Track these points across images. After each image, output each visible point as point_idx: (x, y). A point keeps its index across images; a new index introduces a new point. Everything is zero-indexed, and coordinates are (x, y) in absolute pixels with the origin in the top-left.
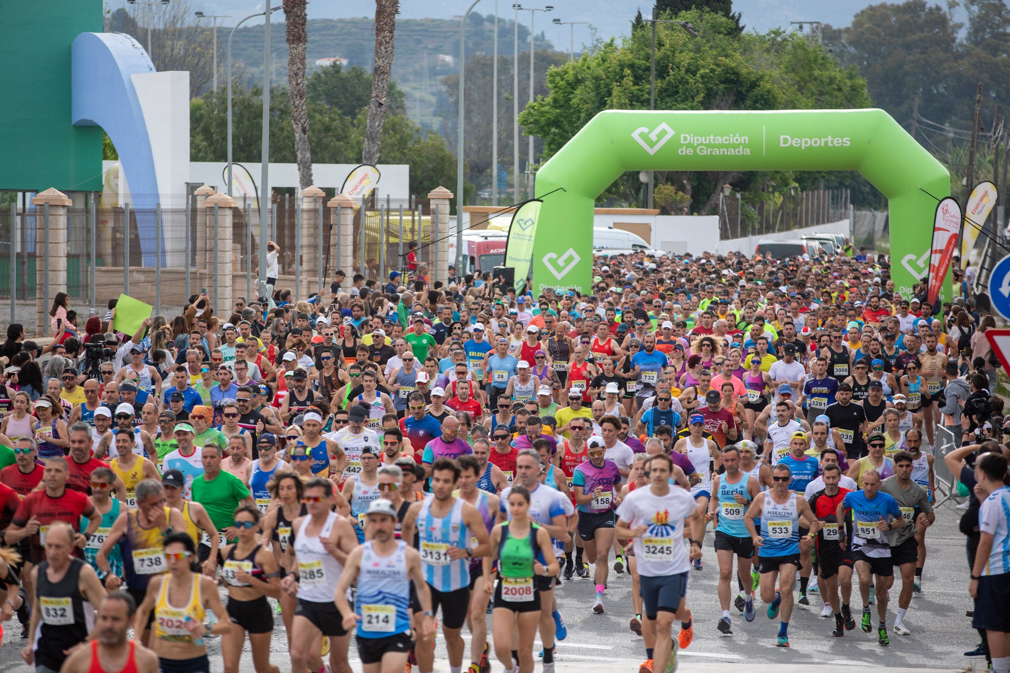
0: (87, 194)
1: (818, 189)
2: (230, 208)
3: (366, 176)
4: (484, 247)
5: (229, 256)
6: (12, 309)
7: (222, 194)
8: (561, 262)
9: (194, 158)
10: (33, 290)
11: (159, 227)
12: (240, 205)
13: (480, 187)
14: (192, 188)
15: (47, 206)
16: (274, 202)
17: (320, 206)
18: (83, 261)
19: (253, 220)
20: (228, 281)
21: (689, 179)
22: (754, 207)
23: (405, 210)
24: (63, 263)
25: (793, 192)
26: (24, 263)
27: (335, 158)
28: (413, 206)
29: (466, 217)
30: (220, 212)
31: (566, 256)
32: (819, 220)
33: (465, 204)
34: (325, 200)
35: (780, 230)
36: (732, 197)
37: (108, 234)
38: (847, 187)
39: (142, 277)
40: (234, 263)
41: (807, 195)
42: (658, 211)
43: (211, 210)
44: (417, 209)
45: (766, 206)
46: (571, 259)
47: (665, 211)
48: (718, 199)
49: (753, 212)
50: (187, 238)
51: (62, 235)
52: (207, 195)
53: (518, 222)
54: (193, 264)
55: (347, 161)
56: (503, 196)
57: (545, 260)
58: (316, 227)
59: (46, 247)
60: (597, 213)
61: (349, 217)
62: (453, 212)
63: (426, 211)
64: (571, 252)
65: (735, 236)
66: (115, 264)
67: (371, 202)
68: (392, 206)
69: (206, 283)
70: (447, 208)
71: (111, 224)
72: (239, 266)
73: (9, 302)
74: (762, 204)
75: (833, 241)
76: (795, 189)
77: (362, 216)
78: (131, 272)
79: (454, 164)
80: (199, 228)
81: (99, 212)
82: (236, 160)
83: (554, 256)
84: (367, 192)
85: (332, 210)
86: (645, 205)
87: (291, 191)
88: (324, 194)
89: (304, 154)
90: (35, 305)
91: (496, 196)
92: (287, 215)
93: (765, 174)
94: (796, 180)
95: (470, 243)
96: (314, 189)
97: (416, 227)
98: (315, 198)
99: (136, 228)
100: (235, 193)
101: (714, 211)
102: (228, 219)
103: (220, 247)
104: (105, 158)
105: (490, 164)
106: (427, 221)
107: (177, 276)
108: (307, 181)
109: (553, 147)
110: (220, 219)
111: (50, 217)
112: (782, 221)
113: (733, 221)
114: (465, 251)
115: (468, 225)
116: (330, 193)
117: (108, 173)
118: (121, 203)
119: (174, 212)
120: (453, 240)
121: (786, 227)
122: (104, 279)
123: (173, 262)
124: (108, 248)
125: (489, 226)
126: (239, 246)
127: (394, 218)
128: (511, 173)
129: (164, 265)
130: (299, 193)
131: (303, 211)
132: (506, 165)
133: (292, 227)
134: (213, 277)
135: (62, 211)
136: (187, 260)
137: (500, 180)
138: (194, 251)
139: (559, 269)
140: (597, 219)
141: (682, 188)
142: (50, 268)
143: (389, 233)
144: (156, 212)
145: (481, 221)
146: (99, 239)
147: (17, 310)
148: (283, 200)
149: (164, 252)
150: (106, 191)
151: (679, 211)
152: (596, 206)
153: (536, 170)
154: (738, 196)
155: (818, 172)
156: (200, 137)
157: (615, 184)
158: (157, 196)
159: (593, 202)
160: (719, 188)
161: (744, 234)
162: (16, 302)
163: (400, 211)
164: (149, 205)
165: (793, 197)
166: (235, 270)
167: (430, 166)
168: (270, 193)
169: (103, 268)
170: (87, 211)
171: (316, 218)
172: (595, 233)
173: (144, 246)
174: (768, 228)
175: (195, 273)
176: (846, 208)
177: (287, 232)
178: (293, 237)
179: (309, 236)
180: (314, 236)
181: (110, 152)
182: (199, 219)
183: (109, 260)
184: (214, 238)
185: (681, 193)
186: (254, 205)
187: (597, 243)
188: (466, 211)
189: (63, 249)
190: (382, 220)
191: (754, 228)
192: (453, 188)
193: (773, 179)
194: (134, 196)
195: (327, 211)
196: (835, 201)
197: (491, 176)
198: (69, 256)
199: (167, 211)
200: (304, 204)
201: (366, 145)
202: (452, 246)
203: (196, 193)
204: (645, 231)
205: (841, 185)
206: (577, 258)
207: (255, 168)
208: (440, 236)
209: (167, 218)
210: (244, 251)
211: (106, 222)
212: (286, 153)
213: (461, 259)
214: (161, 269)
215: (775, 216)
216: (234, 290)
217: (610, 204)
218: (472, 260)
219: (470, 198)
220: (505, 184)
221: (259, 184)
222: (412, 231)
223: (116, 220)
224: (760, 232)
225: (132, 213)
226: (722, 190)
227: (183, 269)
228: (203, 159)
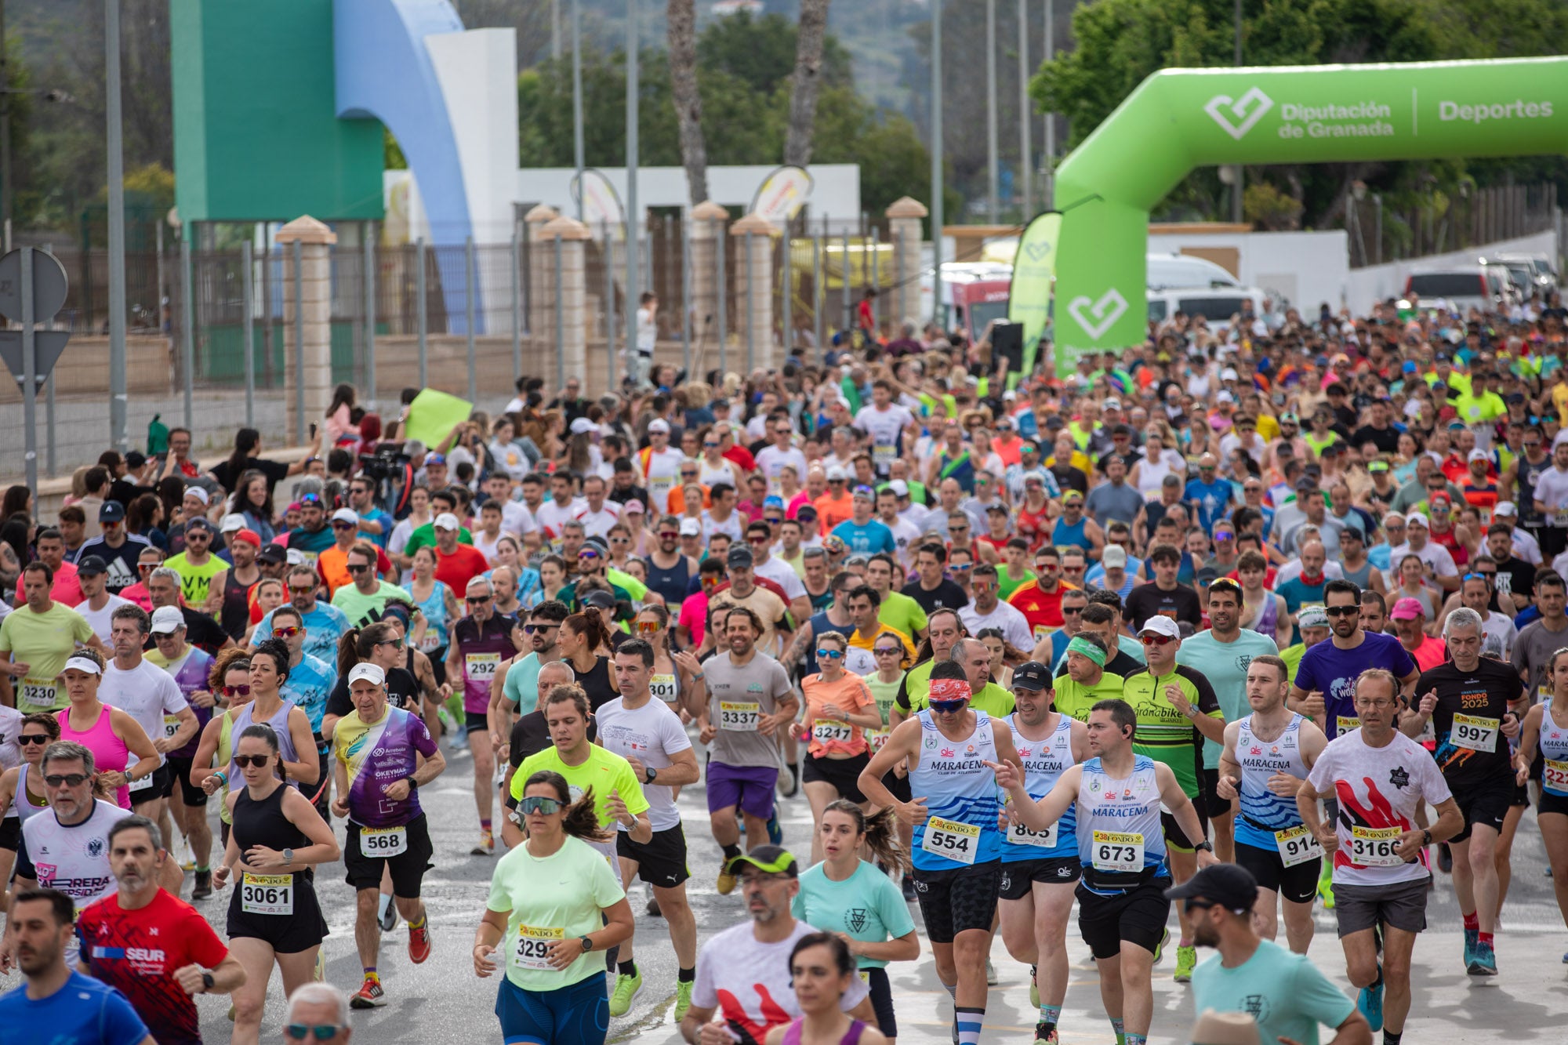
0: (361, 224)
1: (1504, 184)
2: (580, 240)
3: (789, 186)
4: (978, 290)
5: (579, 316)
6: (249, 406)
7: (568, 220)
8: (1097, 311)
9: (525, 163)
10: (281, 374)
11: (472, 272)
12: (596, 235)
13: (971, 197)
14: (522, 210)
15: (297, 246)
16: (650, 227)
17: (719, 234)
18: (356, 328)
19: (616, 258)
20: (579, 354)
21: (1299, 176)
22: (1402, 215)
23: (853, 236)
24: (324, 333)
25: (1464, 191)
26: (266, 334)
27: (743, 157)
28: (865, 230)
29: (948, 245)
30: (564, 247)
31: (1104, 301)
32: (1507, 232)
33: (946, 222)
34: (728, 223)
35: (1447, 250)
36: (1368, 202)
37: (395, 284)
38: (1549, 181)
39: (447, 351)
40: (588, 325)
41: (1487, 196)
42: (1249, 227)
43: (553, 245)
44: (870, 234)
45: (1421, 216)
46: (1113, 305)
47: (1261, 226)
48: (1344, 205)
49: (1401, 224)
50: (514, 288)
51: (323, 289)
52: (545, 221)
53: (1028, 250)
54: (527, 327)
55: (762, 161)
56: (1007, 210)
57: (1073, 309)
58: (713, 266)
59: (298, 309)
60: (1153, 232)
61: (765, 250)
62: (928, 235)
63: (885, 236)
64: (1113, 295)
65: (1372, 261)
66: (407, 330)
67: (799, 225)
68: (833, 230)
69: (546, 357)
70: (915, 230)
71: (399, 270)
72: (596, 330)
73: (243, 394)
74: (1415, 211)
75: (1529, 266)
76: (1468, 186)
77: (786, 248)
78: (431, 343)
79: (927, 162)
80: (534, 273)
81: (380, 251)
82: (591, 164)
83: (1085, 301)
84: (792, 211)
85: (738, 241)
86: (1229, 217)
87: (676, 211)
88: (724, 214)
89: (693, 152)
90: (283, 399)
91: (995, 210)
92: (670, 248)
93: (1418, 164)
94: (1471, 171)
95: (955, 286)
96: (710, 207)
97: (870, 262)
98: (711, 221)
99: (436, 274)
100: (590, 216)
101: (1338, 224)
102: (576, 258)
103: (565, 301)
104: (389, 166)
105: (984, 161)
106: (885, 253)
107: (501, 348)
108: (699, 194)
109: (1083, 130)
110: (564, 257)
111: (304, 263)
112: (1447, 236)
113: (1369, 239)
114: (947, 297)
115: (952, 256)
116: (736, 212)
117: (394, 190)
118: (413, 237)
119: (496, 248)
120: (927, 280)
121: (1454, 245)
122: (391, 355)
123: (494, 326)
124: (395, 307)
125: (984, 257)
126: (596, 299)
127: (834, 248)
128: (1018, 173)
129: (481, 330)
130: (690, 213)
131: (692, 241)
132: (1010, 160)
133: (679, 267)
134: (555, 348)
135: (321, 252)
136: (515, 323)
137: (1003, 185)
138: (527, 308)
139: (1095, 322)
140: (1153, 242)
141: (1287, 190)
142: (305, 340)
143: (828, 273)
144: (467, 250)
145: (971, 250)
146: (380, 293)
147: (256, 407)
148: (663, 225)
149: (480, 312)
150: (391, 218)
151: (1282, 226)
152: (1152, 220)
153: (1056, 166)
154: (1377, 199)
155: (1503, 159)
156: (533, 131)
157: (1182, 187)
158: (467, 224)
159: (1145, 216)
160: (1346, 186)
161: (1387, 258)
162: (254, 394)
163: (846, 238)
164: (456, 239)
165: (1465, 200)
166: (589, 334)
167: (892, 165)
168: (642, 216)
169: (389, 338)
170: (361, 250)
171: (714, 252)
172: (1150, 267)
173: (451, 302)
174: (1426, 248)
175: (529, 343)
176: (1550, 212)
177: (669, 276)
178: (679, 282)
179: (706, 280)
180: (711, 280)
181: (395, 158)
182: (535, 258)
183: (398, 325)
184: (556, 287)
185: (1285, 198)
186: (617, 235)
187: (1153, 279)
188: (947, 234)
189: (324, 310)
190: (816, 252)
191: (1402, 250)
192: (925, 198)
193: (1432, 170)
194: (435, 225)
195: (730, 241)
196: (1532, 202)
197: (986, 179)
198: (334, 321)
199: (484, 248)
200: (695, 231)
201: (791, 136)
202: (925, 290)
203: (530, 216)
204: (1229, 259)
205: (1541, 177)
206: (1123, 305)
207: (618, 176)
208: (907, 275)
209: (485, 259)
210: (603, 307)
211: (389, 267)
212: (668, 152)
213: (941, 310)
214: (475, 337)
215: (1436, 229)
216: (589, 368)
217: (1176, 217)
218: (959, 311)
219: (954, 213)
220: (1009, 189)
221: (624, 200)
222: (865, 268)
223: (407, 264)
224: (1413, 255)
225: (430, 252)
226: (1351, 191)
227: (508, 336)
228: (539, 164)
